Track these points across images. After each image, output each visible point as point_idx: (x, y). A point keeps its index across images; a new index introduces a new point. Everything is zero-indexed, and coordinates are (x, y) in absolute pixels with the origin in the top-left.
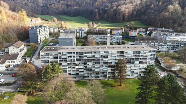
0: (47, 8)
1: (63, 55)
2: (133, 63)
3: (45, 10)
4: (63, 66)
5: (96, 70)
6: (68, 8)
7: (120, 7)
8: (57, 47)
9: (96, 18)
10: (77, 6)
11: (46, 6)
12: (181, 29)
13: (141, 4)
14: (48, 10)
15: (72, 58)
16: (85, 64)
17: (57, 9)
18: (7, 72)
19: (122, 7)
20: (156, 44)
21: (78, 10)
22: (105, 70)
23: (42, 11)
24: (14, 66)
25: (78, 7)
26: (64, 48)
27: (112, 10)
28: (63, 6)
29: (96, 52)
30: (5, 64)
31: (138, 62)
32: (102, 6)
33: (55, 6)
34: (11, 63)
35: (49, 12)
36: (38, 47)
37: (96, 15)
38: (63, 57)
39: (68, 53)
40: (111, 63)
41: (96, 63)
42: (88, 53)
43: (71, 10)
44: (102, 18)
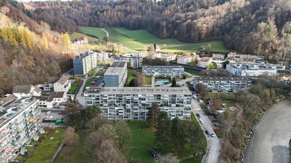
0: (96, 17)
1: (104, 97)
2: (170, 106)
3: (94, 19)
4: (104, 106)
5: (135, 111)
6: (126, 16)
7: (196, 21)
8: (99, 88)
9: (163, 34)
10: (139, 14)
11: (96, 14)
12: (273, 57)
13: (227, 16)
14: (98, 19)
15: (113, 100)
16: (124, 105)
17: (111, 18)
18: (54, 109)
19: (199, 20)
20: (216, 82)
21: (139, 21)
22: (143, 111)
23: (91, 21)
24: (61, 104)
25: (140, 16)
26: (106, 90)
27: (185, 24)
28: (119, 13)
29: (134, 95)
30: (52, 102)
31: (175, 105)
32: (172, 18)
33: (108, 14)
34: (58, 101)
35: (99, 24)
36: (82, 81)
37: (163, 30)
38: (104, 98)
39: (109, 95)
40: (148, 105)
41: (134, 105)
42: (127, 95)
43: (130, 20)
44: (171, 35)
